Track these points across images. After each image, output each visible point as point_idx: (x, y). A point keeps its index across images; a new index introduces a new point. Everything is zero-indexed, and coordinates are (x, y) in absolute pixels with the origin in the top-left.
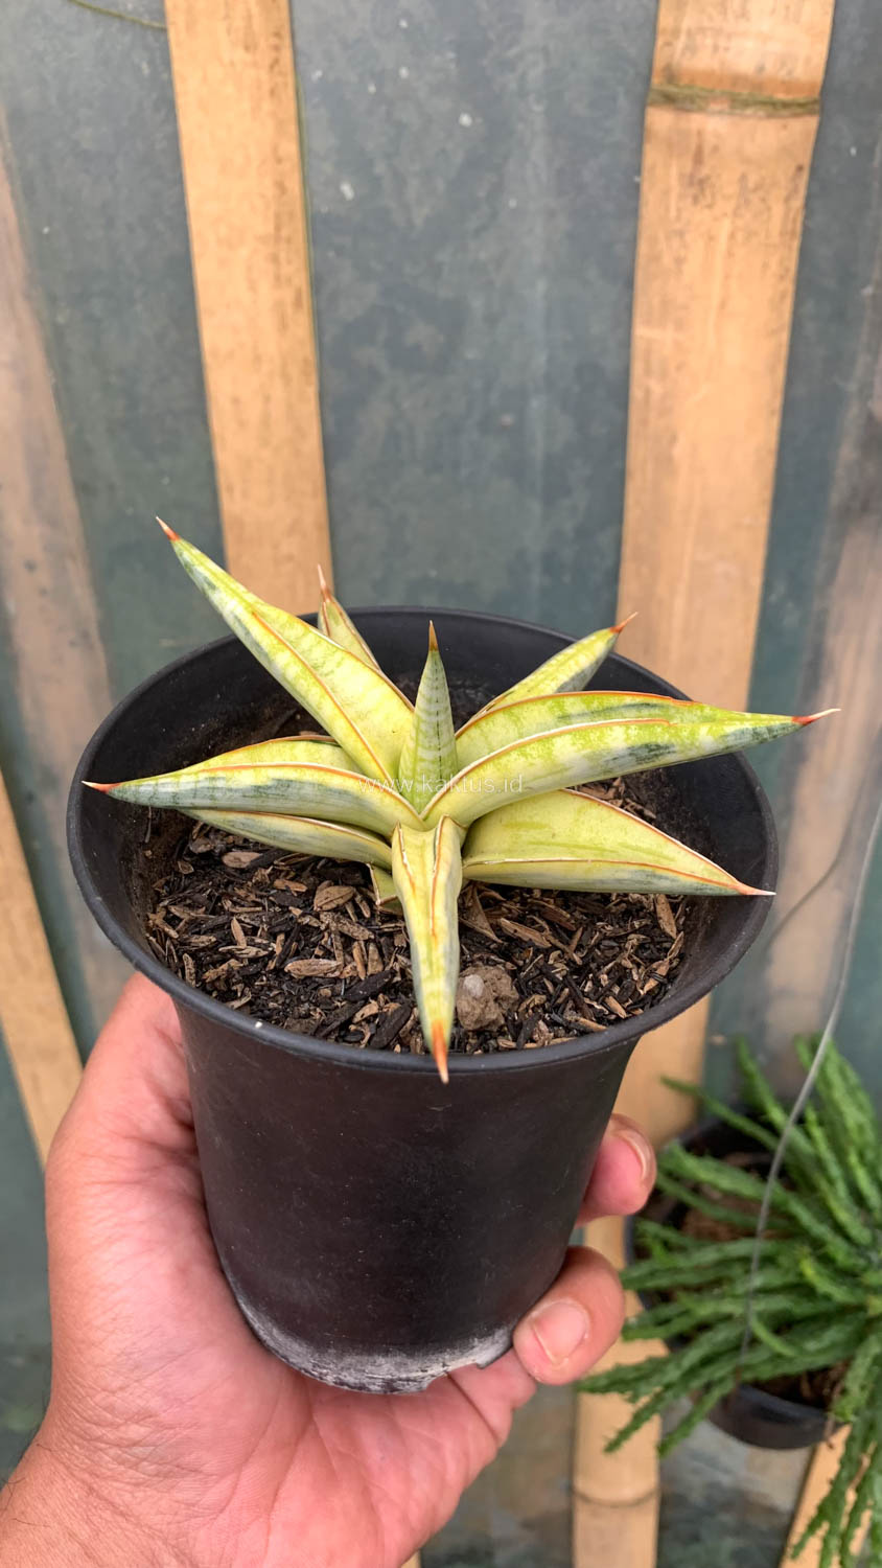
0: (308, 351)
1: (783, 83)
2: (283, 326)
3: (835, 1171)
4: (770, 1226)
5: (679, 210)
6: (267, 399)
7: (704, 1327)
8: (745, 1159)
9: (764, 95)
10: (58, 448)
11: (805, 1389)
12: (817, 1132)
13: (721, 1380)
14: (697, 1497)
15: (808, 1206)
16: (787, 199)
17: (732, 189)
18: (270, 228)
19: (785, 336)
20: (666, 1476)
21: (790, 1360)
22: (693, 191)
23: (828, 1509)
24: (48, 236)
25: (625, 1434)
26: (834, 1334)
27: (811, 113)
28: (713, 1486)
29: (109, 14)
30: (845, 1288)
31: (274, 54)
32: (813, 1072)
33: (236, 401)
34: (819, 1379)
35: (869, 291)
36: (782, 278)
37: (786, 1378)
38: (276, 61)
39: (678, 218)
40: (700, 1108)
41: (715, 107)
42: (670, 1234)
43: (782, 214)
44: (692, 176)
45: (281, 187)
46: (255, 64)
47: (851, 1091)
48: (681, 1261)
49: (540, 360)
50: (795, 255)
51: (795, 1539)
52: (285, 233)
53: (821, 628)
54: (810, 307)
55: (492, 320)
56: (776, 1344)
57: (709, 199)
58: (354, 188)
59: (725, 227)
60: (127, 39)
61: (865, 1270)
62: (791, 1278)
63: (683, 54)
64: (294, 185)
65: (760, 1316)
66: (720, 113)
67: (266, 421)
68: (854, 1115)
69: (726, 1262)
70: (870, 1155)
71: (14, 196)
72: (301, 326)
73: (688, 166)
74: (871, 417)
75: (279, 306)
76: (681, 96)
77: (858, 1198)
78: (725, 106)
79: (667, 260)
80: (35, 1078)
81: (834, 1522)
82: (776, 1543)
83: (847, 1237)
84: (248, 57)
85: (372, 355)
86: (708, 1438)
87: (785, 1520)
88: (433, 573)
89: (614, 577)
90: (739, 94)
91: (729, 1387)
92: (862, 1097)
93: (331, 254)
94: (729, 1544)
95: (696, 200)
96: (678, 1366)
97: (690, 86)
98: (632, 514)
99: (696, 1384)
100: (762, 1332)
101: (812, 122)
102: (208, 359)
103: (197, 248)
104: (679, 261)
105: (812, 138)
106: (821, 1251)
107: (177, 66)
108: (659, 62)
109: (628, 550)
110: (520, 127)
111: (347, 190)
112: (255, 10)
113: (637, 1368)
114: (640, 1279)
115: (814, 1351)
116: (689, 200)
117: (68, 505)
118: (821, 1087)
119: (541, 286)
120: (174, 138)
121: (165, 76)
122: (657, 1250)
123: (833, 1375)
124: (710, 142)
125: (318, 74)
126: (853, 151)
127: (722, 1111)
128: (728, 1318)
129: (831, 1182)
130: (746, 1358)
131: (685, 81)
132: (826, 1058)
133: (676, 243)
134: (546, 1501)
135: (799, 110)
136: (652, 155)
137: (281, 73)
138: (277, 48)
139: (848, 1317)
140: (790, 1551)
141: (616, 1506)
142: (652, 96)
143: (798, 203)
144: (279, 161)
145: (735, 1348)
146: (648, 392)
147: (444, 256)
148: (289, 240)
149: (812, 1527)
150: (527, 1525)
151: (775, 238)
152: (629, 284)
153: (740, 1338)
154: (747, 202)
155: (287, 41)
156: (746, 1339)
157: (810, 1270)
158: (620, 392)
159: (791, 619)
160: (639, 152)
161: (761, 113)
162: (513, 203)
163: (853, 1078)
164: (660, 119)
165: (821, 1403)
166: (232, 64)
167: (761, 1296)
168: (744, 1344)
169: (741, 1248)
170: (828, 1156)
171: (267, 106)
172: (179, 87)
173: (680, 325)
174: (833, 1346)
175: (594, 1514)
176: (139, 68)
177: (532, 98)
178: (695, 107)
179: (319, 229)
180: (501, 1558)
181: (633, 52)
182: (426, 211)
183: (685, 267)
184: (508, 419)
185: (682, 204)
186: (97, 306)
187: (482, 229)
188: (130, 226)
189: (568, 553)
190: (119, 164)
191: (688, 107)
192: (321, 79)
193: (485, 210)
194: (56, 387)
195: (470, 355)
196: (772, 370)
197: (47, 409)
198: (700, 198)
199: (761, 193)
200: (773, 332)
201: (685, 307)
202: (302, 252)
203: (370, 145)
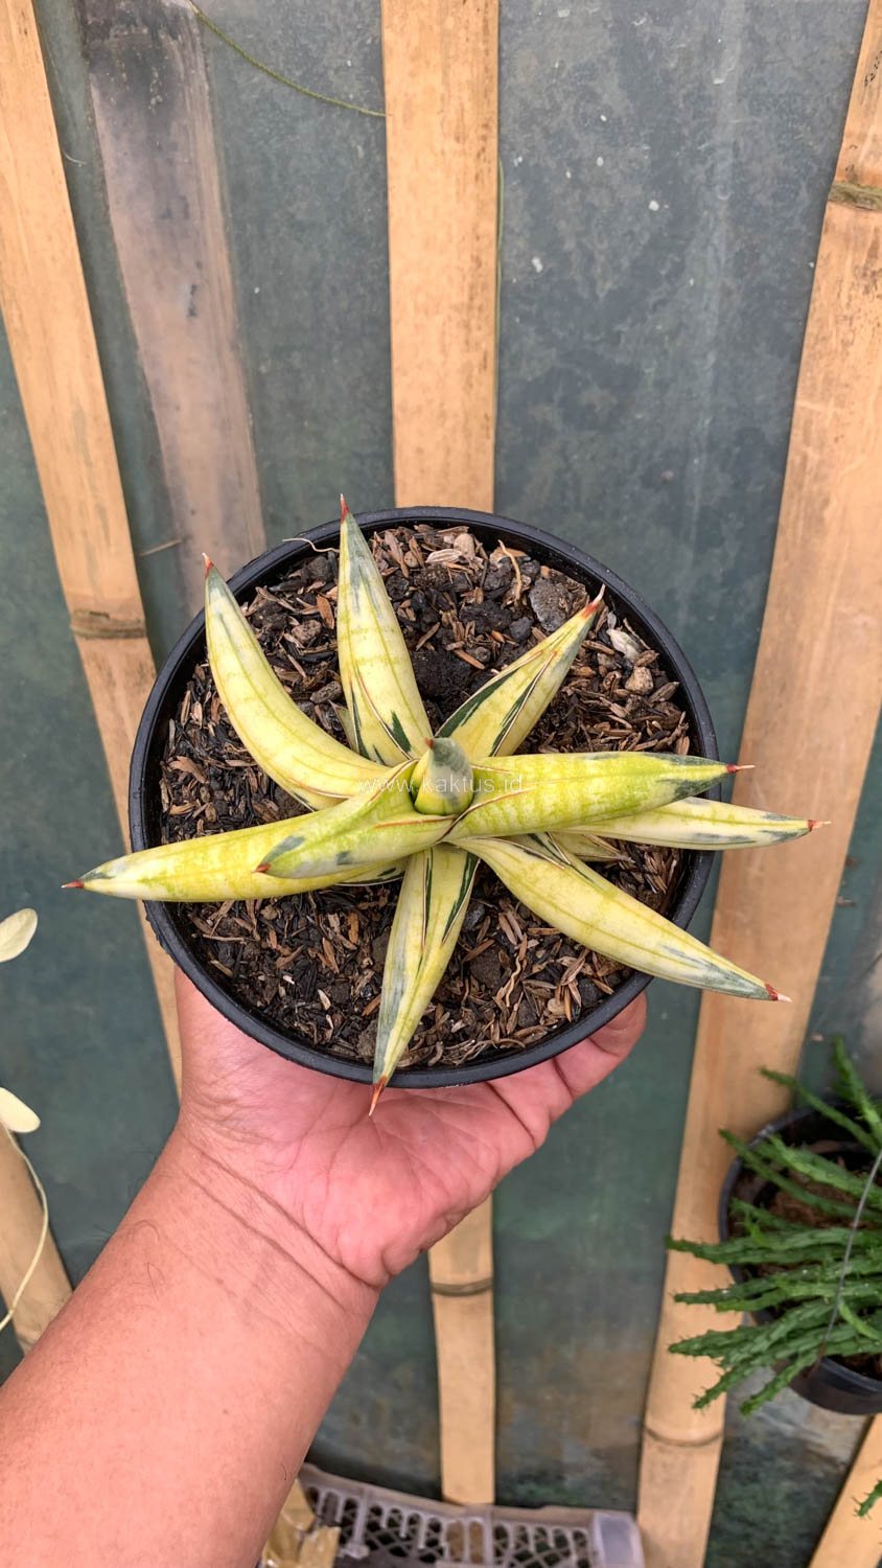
0: (490, 409)
2: (468, 385)
4: (863, 1218)
5: (850, 298)
7: (794, 1304)
8: (833, 1147)
10: (252, 481)
13: (807, 1352)
14: (757, 1442)
18: (466, 298)
21: (873, 1342)
22: (865, 282)
24: (258, 295)
25: (712, 1391)
28: (776, 1434)
29: (331, 104)
31: (482, 143)
33: (420, 451)
37: (865, 1356)
38: (483, 150)
39: (848, 305)
40: (795, 1100)
42: (762, 1215)
44: (866, 268)
45: (478, 262)
46: (464, 153)
48: (776, 1245)
49: (705, 423)
52: (477, 302)
55: (662, 385)
56: (861, 1326)
57: (880, 291)
58: (543, 262)
60: (347, 124)
63: (867, 158)
64: (489, 259)
65: (848, 1300)
67: (445, 470)
69: (817, 1247)
71: (230, 259)
72: (486, 385)
73: (863, 259)
75: (466, 369)
76: (862, 196)
79: (834, 343)
82: (830, 1490)
84: (458, 147)
85: (548, 413)
87: (840, 1470)
89: (757, 619)
91: (813, 1358)
93: (517, 321)
94: (786, 1485)
95: (867, 291)
96: (768, 1338)
97: (871, 187)
98: (779, 565)
99: (782, 1354)
100: (848, 1315)
102: (397, 412)
103: (395, 314)
104: (846, 344)
107: (391, 153)
108: (843, 161)
110: (705, 213)
111: (537, 264)
112: (468, 105)
113: (729, 1335)
114: (734, 1254)
116: (862, 290)
117: (256, 533)
119: (712, 358)
120: (383, 214)
121: (379, 160)
122: (752, 1228)
125: (520, 159)
127: (818, 1104)
128: (818, 1298)
130: (830, 1335)
131: (867, 181)
133: (844, 327)
134: (615, 1435)
136: (828, 246)
137: (485, 160)
138: (484, 138)
141: (682, 1444)
142: (833, 193)
144: (478, 238)
145: (821, 1325)
146: (805, 458)
147: (623, 328)
148: (480, 309)
149: (879, 1487)
150: (597, 1454)
152: (797, 359)
153: (828, 1315)
155: (495, 131)
156: (833, 1319)
158: (779, 456)
160: (816, 243)
162: (692, 282)
164: (838, 215)
166: (443, 153)
167: (849, 1282)
168: (831, 1323)
169: (833, 1234)
171: (471, 189)
172: (391, 170)
173: (840, 403)
175: (661, 1450)
176: (356, 151)
177: (718, 188)
178: (874, 207)
179: (507, 296)
180: (570, 1482)
181: (819, 149)
182: (609, 285)
183: (851, 350)
184: (669, 474)
185: (853, 293)
186: (296, 359)
187: (663, 302)
188: (334, 290)
189: (715, 597)
190: (329, 235)
191: (869, 207)
192: (519, 164)
193: (665, 286)
194: (253, 430)
195: (639, 416)
197: (243, 447)
198: (872, 289)
201: (847, 385)
202: (491, 319)
203: (562, 225)
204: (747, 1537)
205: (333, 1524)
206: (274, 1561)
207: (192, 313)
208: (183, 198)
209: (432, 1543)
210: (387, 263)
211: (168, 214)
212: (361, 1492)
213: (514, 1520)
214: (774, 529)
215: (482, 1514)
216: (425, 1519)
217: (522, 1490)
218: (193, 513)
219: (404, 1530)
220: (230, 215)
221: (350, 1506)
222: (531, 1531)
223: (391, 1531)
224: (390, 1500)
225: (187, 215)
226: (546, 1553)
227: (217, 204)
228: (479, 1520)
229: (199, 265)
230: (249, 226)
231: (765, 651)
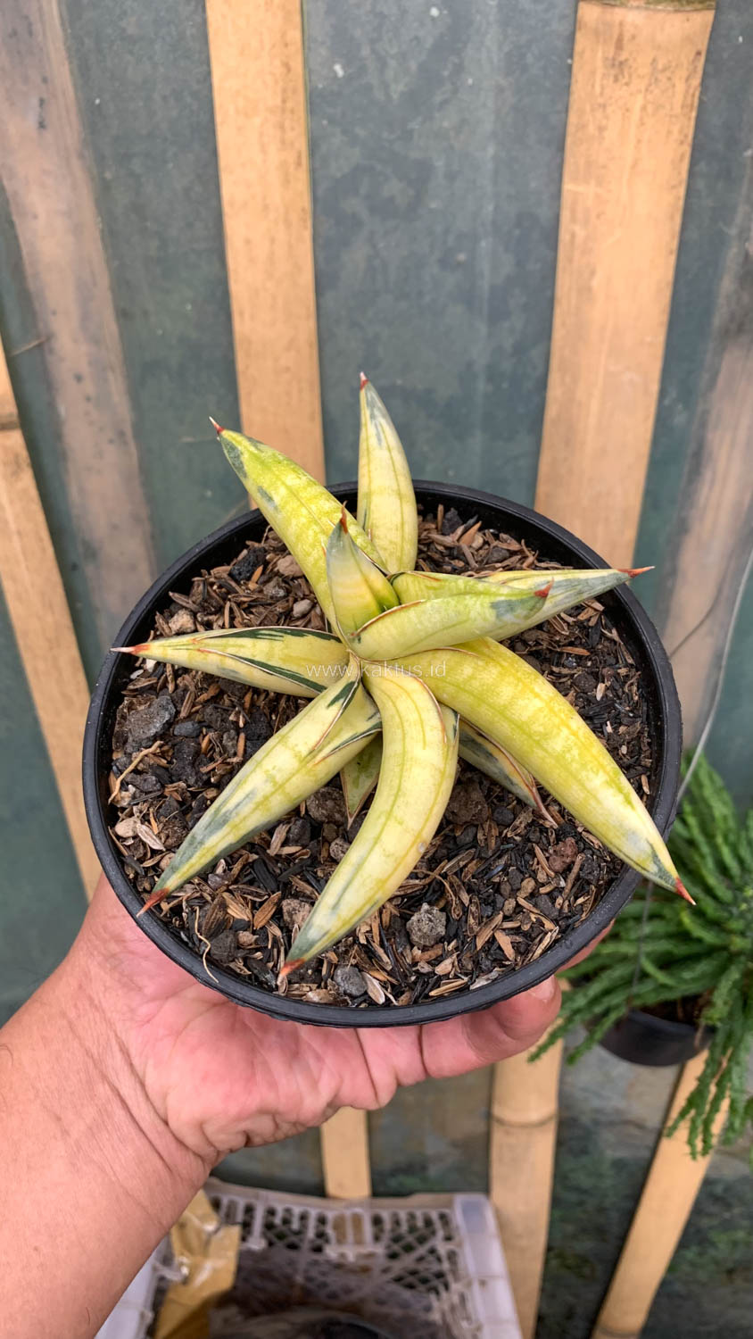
0: (305, 202)
2: (286, 181)
3: (705, 849)
5: (603, 88)
7: (603, 968)
10: (104, 281)
11: (680, 1013)
12: (692, 821)
13: (617, 1007)
16: (687, 80)
17: (645, 70)
18: (278, 101)
19: (682, 191)
20: (565, 1100)
21: (671, 989)
22: (613, 72)
23: (695, 1100)
24: (99, 105)
25: (544, 1048)
26: (704, 967)
27: (709, 8)
30: (712, 933)
32: (688, 777)
33: (248, 242)
35: (749, 153)
36: (682, 143)
37: (667, 1002)
39: (602, 94)
41: (634, 3)
43: (682, 90)
44: (614, 59)
45: (287, 67)
47: (718, 791)
49: (489, 209)
50: (693, 123)
51: (670, 1123)
52: (289, 105)
53: (703, 425)
54: (701, 166)
55: (451, 177)
56: (661, 977)
57: (626, 79)
58: (344, 68)
59: (640, 100)
61: (728, 919)
62: (672, 928)
64: (297, 65)
65: (648, 955)
66: (638, 8)
67: (271, 258)
68: (721, 808)
70: (732, 838)
71: (72, 73)
72: (301, 181)
73: (611, 51)
74: (747, 255)
75: (284, 166)
77: (723, 869)
78: (642, 3)
79: (592, 129)
81: (700, 1109)
83: (715, 897)
85: (353, 205)
88: (399, 382)
89: (543, 384)
91: (623, 1011)
92: (726, 796)
93: (325, 123)
95: (616, 80)
96: (585, 995)
98: (559, 334)
99: (598, 1009)
100: (650, 968)
101: (709, 16)
102: (227, 208)
103: (219, 118)
104: (601, 129)
105: (709, 29)
109: (554, 365)
110: (478, 17)
111: (339, 70)
115: (686, 981)
116: (612, 79)
117: (111, 328)
118: (695, 789)
119: (491, 151)
120: (204, 23)
123: (701, 1001)
124: (629, 32)
126: (741, 39)
128: (624, 959)
129: (703, 857)
130: (638, 988)
132: (699, 765)
133: (599, 114)
134: (469, 1125)
135: (699, 6)
136: (581, 40)
139: (715, 955)
140: (665, 1132)
141: (524, 1126)
143: (696, 81)
144: (286, 45)
145: (627, 982)
146: (573, 236)
147: (414, 125)
148: (292, 111)
150: (455, 1144)
151: (678, 110)
152: (561, 148)
153: (632, 975)
154: (657, 81)
156: (638, 973)
157: (687, 919)
158: (551, 236)
159: (679, 419)
160: (571, 39)
161: (670, 8)
162: (470, 81)
163: (719, 781)
164: (590, 13)
165: (691, 1021)
167: (649, 940)
168: (636, 978)
173: (599, 183)
174: (701, 977)
175: (507, 1133)
179: (316, 102)
180: (433, 1171)
182: (401, 87)
183: (606, 134)
184: (462, 257)
185: (605, 82)
186: (137, 166)
187: (445, 102)
188: (165, 98)
189: (507, 366)
190: (157, 47)
193: (448, 87)
194: (102, 231)
195: (433, 205)
196: (672, 218)
197: (94, 249)
198: (620, 77)
199: (668, 74)
200: (674, 187)
201: (604, 167)
202: (302, 121)
203: (358, 33)
204: (581, 1204)
205: (234, 1223)
206: (187, 1257)
207: (42, 125)
208: (27, 18)
209: (321, 1235)
210: (209, 74)
211: (14, 33)
212: (257, 1197)
213: (387, 1208)
214: (551, 303)
215: (360, 1204)
216: (314, 1214)
217: (393, 1183)
218: (54, 313)
219: (295, 1225)
220: (69, 30)
221: (249, 1210)
222: (403, 1216)
223: (284, 1228)
224: (281, 1202)
225: (31, 33)
226: (416, 1234)
227: (57, 21)
228: (358, 1210)
229: (45, 80)
230: (86, 41)
231: (552, 411)
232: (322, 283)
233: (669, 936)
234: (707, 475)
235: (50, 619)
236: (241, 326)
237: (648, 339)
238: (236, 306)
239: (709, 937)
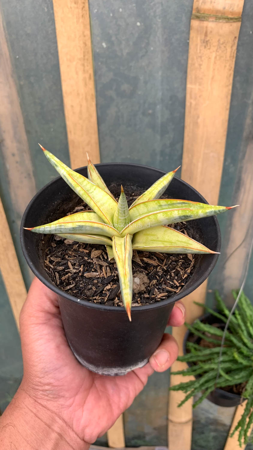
0: (93, 92)
1: (231, 12)
2: (86, 85)
3: (243, 328)
4: (225, 344)
5: (200, 50)
6: (81, 106)
7: (206, 372)
8: (218, 325)
9: (225, 16)
10: (21, 120)
11: (235, 389)
12: (239, 317)
13: (211, 387)
14: (203, 421)
15: (236, 338)
16: (232, 47)
17: (216, 44)
18: (82, 56)
19: (231, 87)
20: (195, 415)
21: (231, 381)
22: (204, 44)
23: (241, 423)
24: (18, 58)
25: (183, 402)
26: (243, 374)
27: (239, 21)
28: (208, 418)
30: (246, 361)
31: (83, 5)
32: (237, 300)
33: (72, 106)
34: (238, 387)
36: (230, 70)
37: (229, 386)
38: (84, 7)
39: (200, 52)
40: (205, 310)
41: (211, 19)
42: (196, 346)
43: (230, 51)
44: (204, 40)
45: (85, 44)
46: (77, 8)
47: (248, 306)
48: (200, 354)
49: (160, 94)
50: (234, 63)
51: (231, 432)
52: (86, 57)
53: (240, 172)
54: (238, 78)
55: (146, 83)
56: (227, 377)
57: (209, 47)
58: (106, 44)
59: (214, 55)
62: (231, 358)
63: (202, 4)
64: (89, 43)
65: (222, 369)
66: (213, 21)
67: (81, 112)
69: (212, 354)
71: (8, 47)
72: (91, 85)
73: (203, 37)
75: (84, 79)
76: (201, 17)
77: (250, 335)
78: (214, 19)
79: (197, 65)
80: (15, 302)
81: (243, 427)
82: (225, 434)
83: (247, 346)
84: (76, 6)
85: (111, 93)
86: (206, 404)
87: (228, 428)
88: (129, 157)
89: (181, 157)
90: (218, 16)
91: (213, 389)
93: (100, 64)
94: (213, 434)
95: (205, 47)
96: (199, 383)
97: (204, 14)
98: (186, 139)
99: (204, 388)
100: (223, 373)
101: (239, 24)
102: (64, 94)
103: (61, 62)
104: (200, 65)
105: (239, 29)
106: (239, 351)
107: (55, 9)
108: (195, 7)
109: (185, 150)
110: (154, 26)
111: (104, 45)
113: (187, 383)
114: (188, 359)
115: (237, 379)
116: (203, 47)
117: (24, 137)
118: (240, 305)
119: (160, 73)
120: (54, 30)
121: (51, 12)
122: (193, 350)
123: (243, 385)
124: (209, 30)
125: (96, 10)
126: (251, 32)
127: (211, 311)
128: (213, 369)
129: (242, 331)
130: (218, 381)
131: (202, 12)
132: (241, 296)
133: (199, 60)
134: (160, 422)
135: (235, 20)
136: (193, 34)
137: (85, 10)
138: (84, 3)
139: (247, 369)
140: (230, 435)
141: (181, 423)
142: (193, 16)
143: (235, 48)
144: (85, 36)
145: (215, 378)
146: (191, 103)
147: (132, 64)
148: (87, 60)
149: (236, 428)
150: (155, 429)
151: (228, 58)
152: (186, 72)
153: (216, 374)
154: (220, 47)
155: (87, 1)
156: (218, 375)
157: (236, 356)
158: (183, 104)
159: (232, 169)
160: (189, 33)
161: (224, 21)
162: (152, 49)
163: (249, 302)
164: (195, 23)
165: (239, 394)
166: (71, 8)
167: (222, 363)
168: (218, 377)
169: (216, 350)
170: (242, 324)
171: (81, 20)
172: (56, 14)
173: (200, 85)
174: (242, 377)
175: (174, 426)
176: (44, 9)
177: (158, 17)
178: (205, 19)
179: (96, 57)
180: (148, 438)
181: (187, 4)
182: (127, 51)
183: (202, 67)
184: (150, 111)
185: (201, 48)
186: (32, 79)
187: (143, 56)
188: (41, 56)
189: (168, 150)
190: (38, 37)
191: (203, 19)
192: (96, 12)
193: (144, 50)
194: (20, 102)
195: (140, 93)
196: (227, 97)
197: (18, 110)
198: (207, 46)
199: (224, 45)
200: (227, 86)
201: (202, 79)
202: (91, 63)
203: (111, 32)
210: (56, 47)
214: (183, 128)
217: (133, 442)
218: (4, 132)
220: (7, 32)
227: (2, 29)
230: (13, 36)
231: (184, 167)
232: (100, 121)
233: (230, 361)
234: (242, 190)
235: (5, 240)
236: (71, 137)
237: (219, 141)
238: (68, 130)
239: (245, 362)
